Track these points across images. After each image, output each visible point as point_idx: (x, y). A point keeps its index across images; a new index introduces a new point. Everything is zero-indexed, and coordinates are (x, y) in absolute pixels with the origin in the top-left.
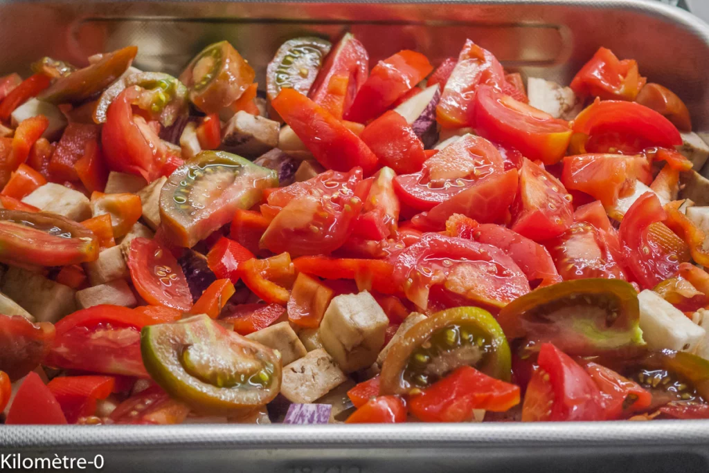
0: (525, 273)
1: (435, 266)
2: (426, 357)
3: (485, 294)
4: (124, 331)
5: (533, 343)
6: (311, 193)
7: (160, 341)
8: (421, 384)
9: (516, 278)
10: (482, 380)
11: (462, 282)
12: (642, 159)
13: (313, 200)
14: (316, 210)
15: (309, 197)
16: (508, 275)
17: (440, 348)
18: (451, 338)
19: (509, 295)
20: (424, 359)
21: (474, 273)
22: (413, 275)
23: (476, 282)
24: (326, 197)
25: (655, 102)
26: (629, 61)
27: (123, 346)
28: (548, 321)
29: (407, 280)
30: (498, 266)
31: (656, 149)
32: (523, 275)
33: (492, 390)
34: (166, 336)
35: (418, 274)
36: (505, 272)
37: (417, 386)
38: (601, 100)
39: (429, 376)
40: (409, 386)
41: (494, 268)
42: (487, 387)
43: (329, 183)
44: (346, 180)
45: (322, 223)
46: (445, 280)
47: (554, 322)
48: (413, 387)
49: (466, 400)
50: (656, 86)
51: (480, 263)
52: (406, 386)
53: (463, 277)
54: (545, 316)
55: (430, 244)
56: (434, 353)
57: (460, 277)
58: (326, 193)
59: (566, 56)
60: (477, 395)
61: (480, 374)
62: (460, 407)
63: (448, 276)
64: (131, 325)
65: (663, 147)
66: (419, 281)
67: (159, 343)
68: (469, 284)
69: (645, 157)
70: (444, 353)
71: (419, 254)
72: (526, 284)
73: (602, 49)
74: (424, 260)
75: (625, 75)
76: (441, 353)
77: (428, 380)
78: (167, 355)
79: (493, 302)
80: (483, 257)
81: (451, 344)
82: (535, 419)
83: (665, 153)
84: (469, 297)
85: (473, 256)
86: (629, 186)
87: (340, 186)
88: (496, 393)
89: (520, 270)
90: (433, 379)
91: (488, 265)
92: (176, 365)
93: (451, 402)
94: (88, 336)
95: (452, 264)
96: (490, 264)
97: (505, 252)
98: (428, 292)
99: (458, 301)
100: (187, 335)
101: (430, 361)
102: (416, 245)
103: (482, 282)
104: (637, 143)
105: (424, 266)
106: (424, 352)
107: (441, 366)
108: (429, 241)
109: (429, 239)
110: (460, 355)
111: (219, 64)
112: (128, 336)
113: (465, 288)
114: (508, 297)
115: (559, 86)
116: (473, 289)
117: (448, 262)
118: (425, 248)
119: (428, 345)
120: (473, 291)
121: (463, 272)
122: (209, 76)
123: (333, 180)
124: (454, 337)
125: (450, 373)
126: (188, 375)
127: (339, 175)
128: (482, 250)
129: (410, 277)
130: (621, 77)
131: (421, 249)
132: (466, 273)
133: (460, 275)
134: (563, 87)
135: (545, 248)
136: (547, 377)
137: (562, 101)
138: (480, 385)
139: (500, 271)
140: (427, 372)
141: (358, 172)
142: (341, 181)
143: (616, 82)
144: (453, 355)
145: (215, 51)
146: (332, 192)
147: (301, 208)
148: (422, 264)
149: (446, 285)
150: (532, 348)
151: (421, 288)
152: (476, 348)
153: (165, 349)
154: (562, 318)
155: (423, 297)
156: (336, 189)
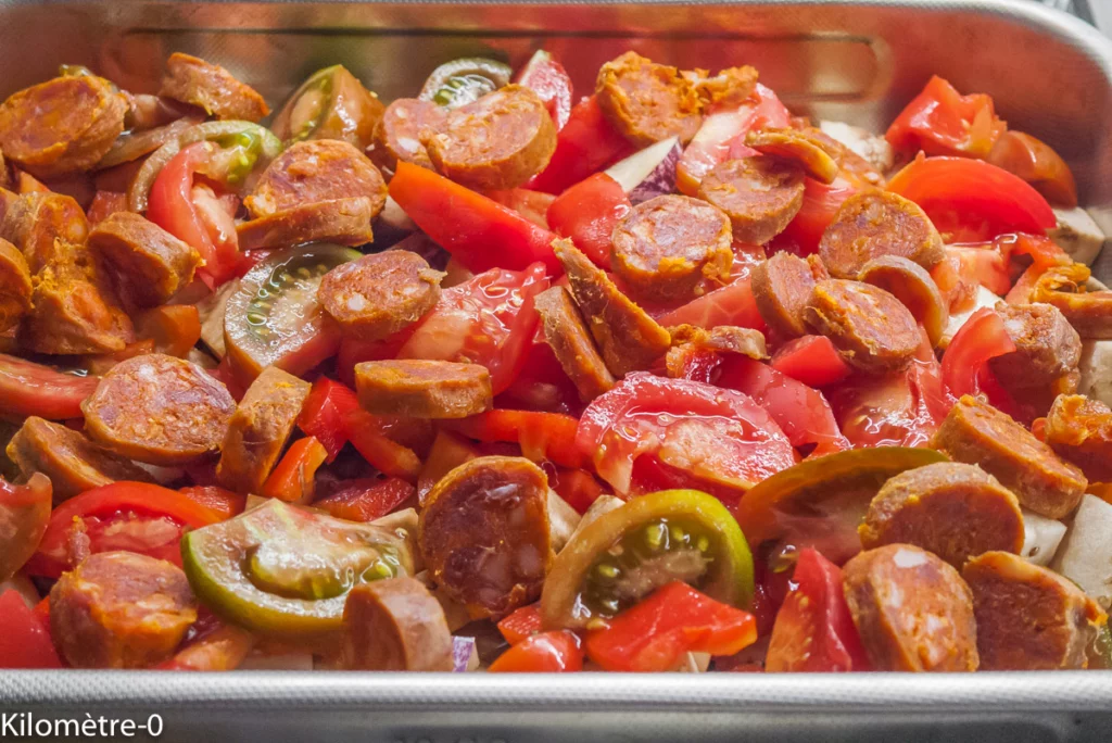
0: (788, 434)
1: (644, 423)
2: (616, 571)
3: (721, 469)
4: (153, 523)
5: (793, 547)
6: (462, 307)
7: (208, 551)
8: (608, 611)
9: (773, 444)
10: (700, 605)
11: (685, 450)
12: (993, 254)
13: (465, 316)
14: (468, 332)
15: (457, 313)
16: (761, 438)
17: (637, 554)
18: (655, 539)
19: (759, 470)
20: (612, 572)
21: (706, 435)
22: (608, 438)
23: (709, 450)
24: (487, 311)
25: (1017, 162)
26: (977, 96)
27: (153, 547)
28: (816, 513)
29: (598, 446)
30: (745, 424)
31: (1016, 237)
32: (785, 439)
33: (712, 622)
34: (217, 542)
35: (617, 437)
36: (754, 434)
37: (601, 615)
38: (927, 155)
39: (620, 599)
40: (588, 614)
41: (738, 428)
42: (704, 617)
43: (492, 289)
44: (519, 283)
45: (477, 353)
46: (660, 447)
47: (826, 516)
48: (595, 615)
49: (670, 638)
50: (1020, 136)
51: (716, 419)
52: (582, 614)
53: (688, 442)
54: (811, 505)
55: (636, 390)
56: (627, 563)
57: (682, 443)
58: (486, 305)
59: (882, 87)
60: (687, 629)
61: (696, 596)
62: (661, 648)
63: (663, 440)
64: (166, 514)
65: (1026, 232)
66: (617, 449)
67: (207, 555)
68: (696, 452)
69: (998, 250)
70: (645, 562)
71: (619, 406)
72: (787, 452)
73: (936, 79)
74: (627, 415)
75: (971, 121)
76: (639, 564)
77: (619, 605)
78: (222, 569)
79: (733, 481)
80: (723, 411)
81: (655, 549)
82: (785, 668)
83: (1030, 243)
84: (697, 473)
85: (704, 409)
86: (967, 296)
87: (509, 296)
88: (716, 628)
89: (780, 431)
90: (628, 603)
91: (728, 423)
92: (240, 581)
93: (648, 641)
94: (100, 531)
95: (673, 421)
96: (732, 421)
97: (756, 401)
98: (631, 466)
99: (680, 480)
100: (250, 532)
101: (621, 576)
102: (615, 392)
103: (718, 449)
104: (984, 227)
105: (627, 424)
106: (612, 562)
107: (640, 581)
108: (635, 386)
109: (637, 383)
110: (669, 565)
111: (327, 104)
112: (160, 530)
113: (690, 459)
114: (758, 473)
115: (871, 134)
116: (702, 461)
117: (665, 418)
118: (628, 397)
119: (618, 551)
120: (702, 465)
121: (687, 435)
122: (312, 124)
123: (500, 285)
124: (659, 537)
125: (654, 593)
126: (260, 593)
127: (508, 276)
128: (720, 399)
129: (604, 442)
130: (965, 123)
131: (623, 398)
132: (692, 435)
133: (683, 438)
134: (877, 137)
135: (821, 395)
136: (805, 601)
137: (875, 158)
138: (697, 614)
139: (748, 433)
140: (617, 593)
141: (537, 270)
142: (511, 285)
143: (957, 131)
144: (660, 567)
145: (324, 82)
146: (496, 303)
147: (445, 329)
148: (624, 423)
149: (661, 455)
150: (790, 556)
151: (620, 458)
152: (695, 555)
153: (218, 561)
154: (839, 509)
155: (623, 474)
156: (503, 300)
